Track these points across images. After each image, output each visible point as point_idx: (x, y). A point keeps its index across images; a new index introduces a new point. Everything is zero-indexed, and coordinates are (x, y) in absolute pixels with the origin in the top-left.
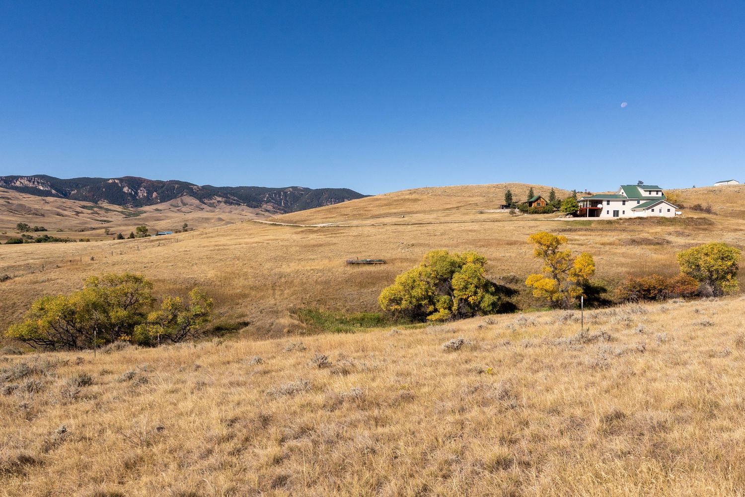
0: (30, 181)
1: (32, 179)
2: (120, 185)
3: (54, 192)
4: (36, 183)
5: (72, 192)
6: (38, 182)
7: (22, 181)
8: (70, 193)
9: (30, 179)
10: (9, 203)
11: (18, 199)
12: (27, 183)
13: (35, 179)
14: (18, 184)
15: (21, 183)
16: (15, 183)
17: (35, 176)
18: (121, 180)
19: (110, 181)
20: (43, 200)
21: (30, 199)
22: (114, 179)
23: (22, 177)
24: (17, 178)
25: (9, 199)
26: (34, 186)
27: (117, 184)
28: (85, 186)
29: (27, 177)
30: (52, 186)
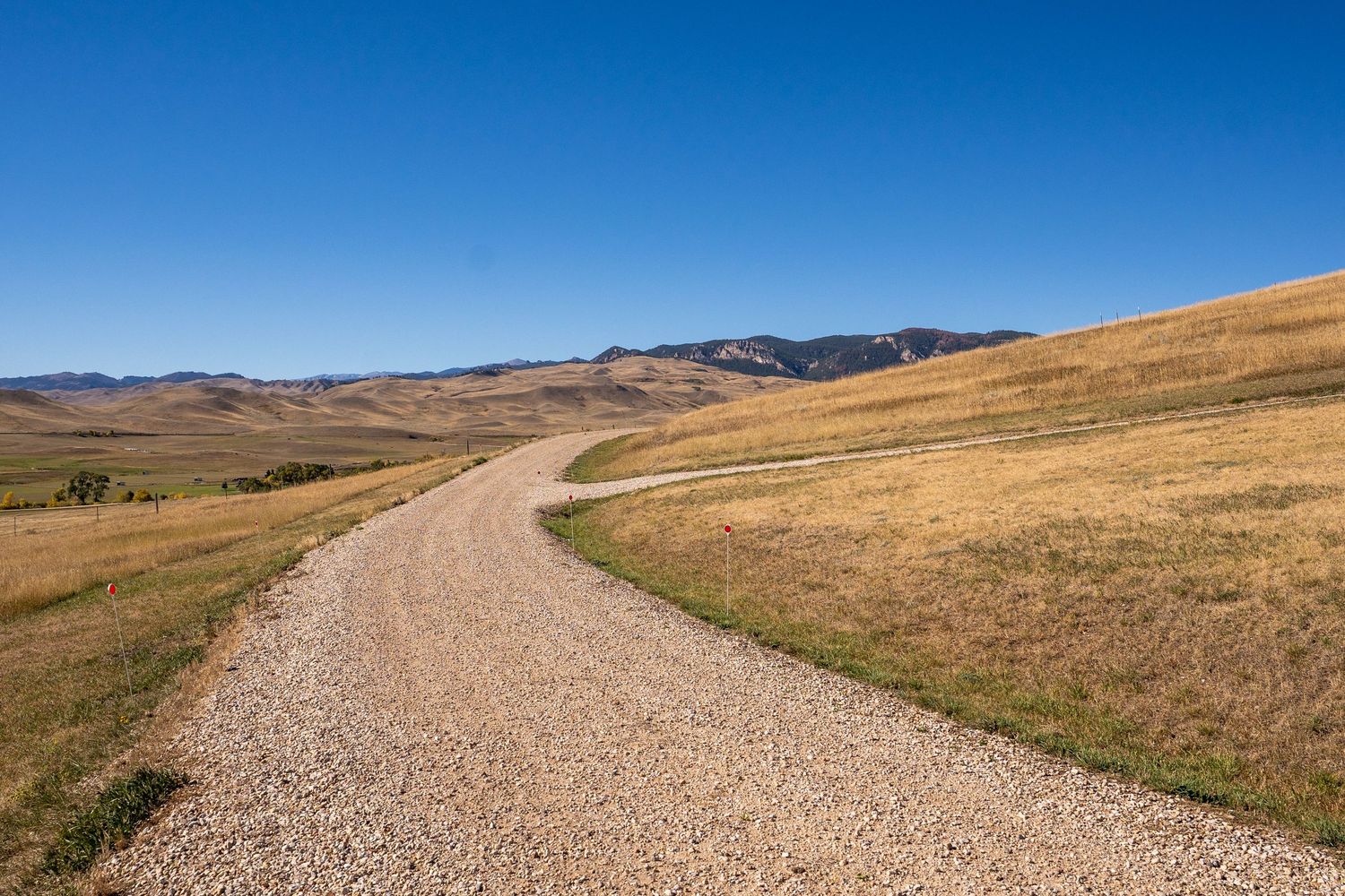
0: (741, 349)
1: (745, 345)
2: (895, 347)
3: (779, 366)
4: (751, 352)
5: (811, 366)
6: (755, 350)
7: (730, 349)
8: (807, 368)
9: (742, 345)
10: (699, 389)
11: (715, 382)
12: (737, 351)
13: (749, 345)
14: (723, 355)
15: (728, 352)
16: (719, 354)
17: (750, 340)
18: (897, 336)
19: (878, 340)
20: (756, 382)
21: (735, 381)
22: (884, 336)
23: (729, 342)
24: (720, 344)
25: (700, 382)
26: (748, 357)
27: (890, 344)
28: (835, 351)
29: (737, 341)
30: (777, 356)
